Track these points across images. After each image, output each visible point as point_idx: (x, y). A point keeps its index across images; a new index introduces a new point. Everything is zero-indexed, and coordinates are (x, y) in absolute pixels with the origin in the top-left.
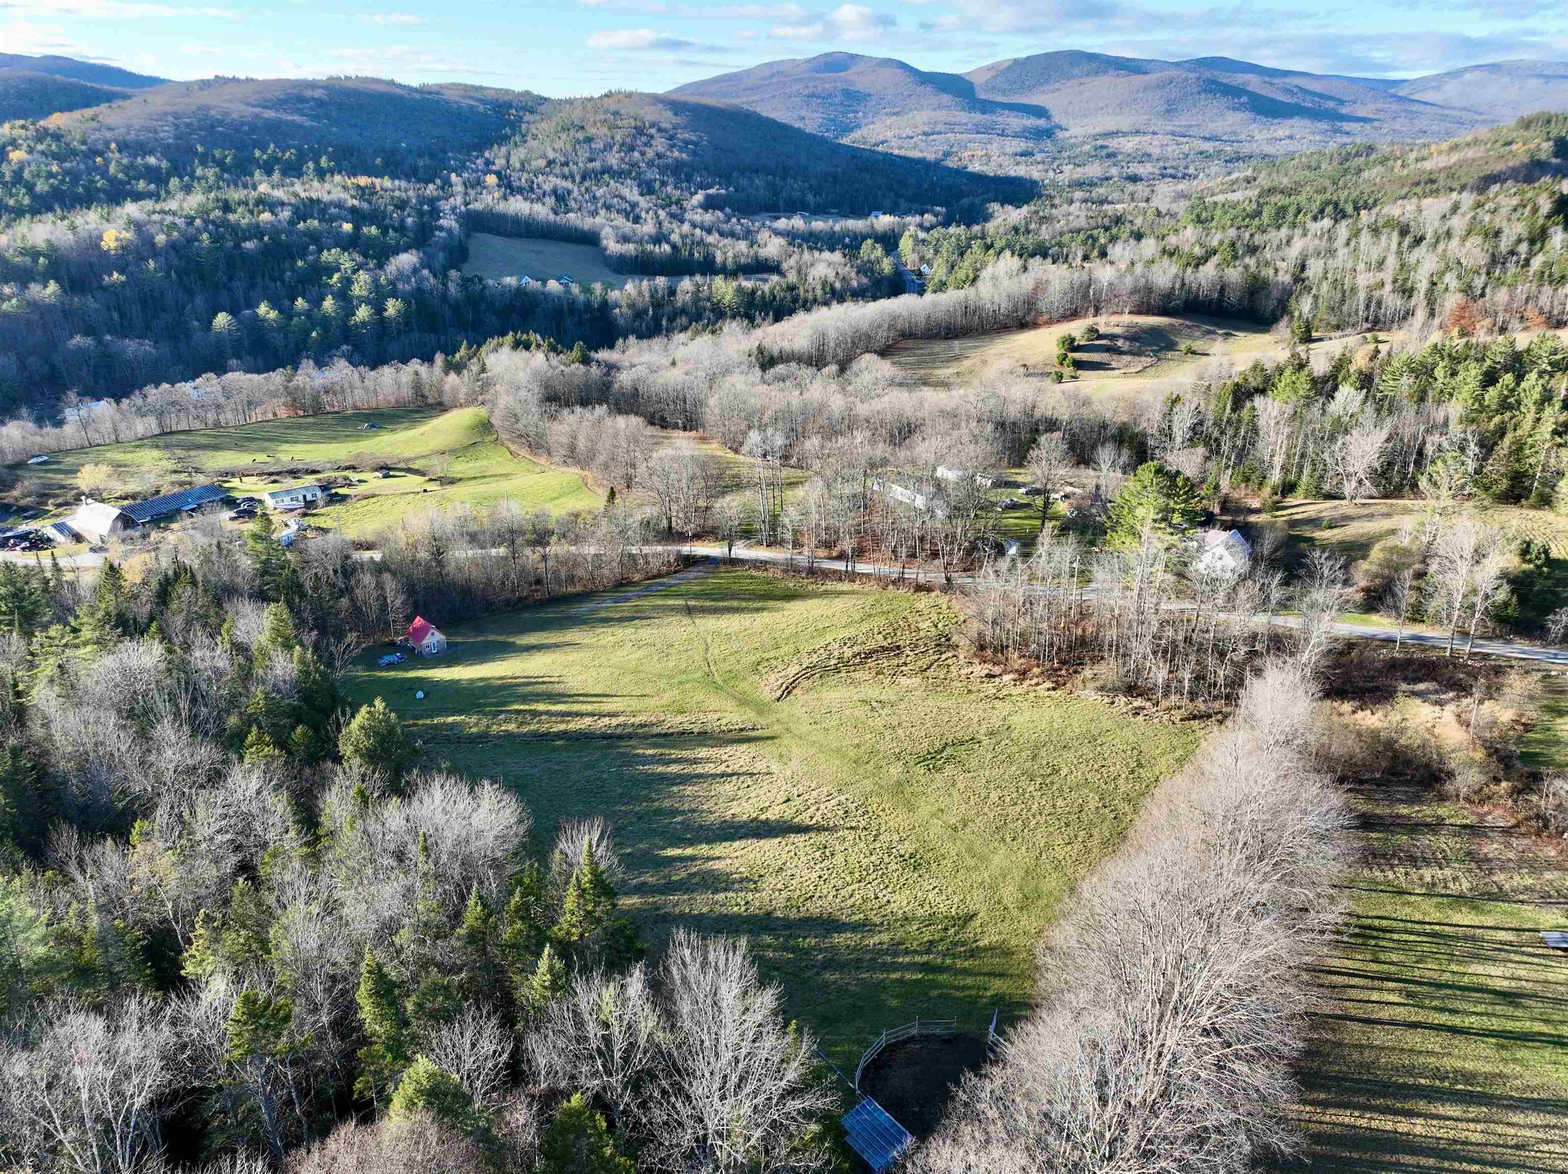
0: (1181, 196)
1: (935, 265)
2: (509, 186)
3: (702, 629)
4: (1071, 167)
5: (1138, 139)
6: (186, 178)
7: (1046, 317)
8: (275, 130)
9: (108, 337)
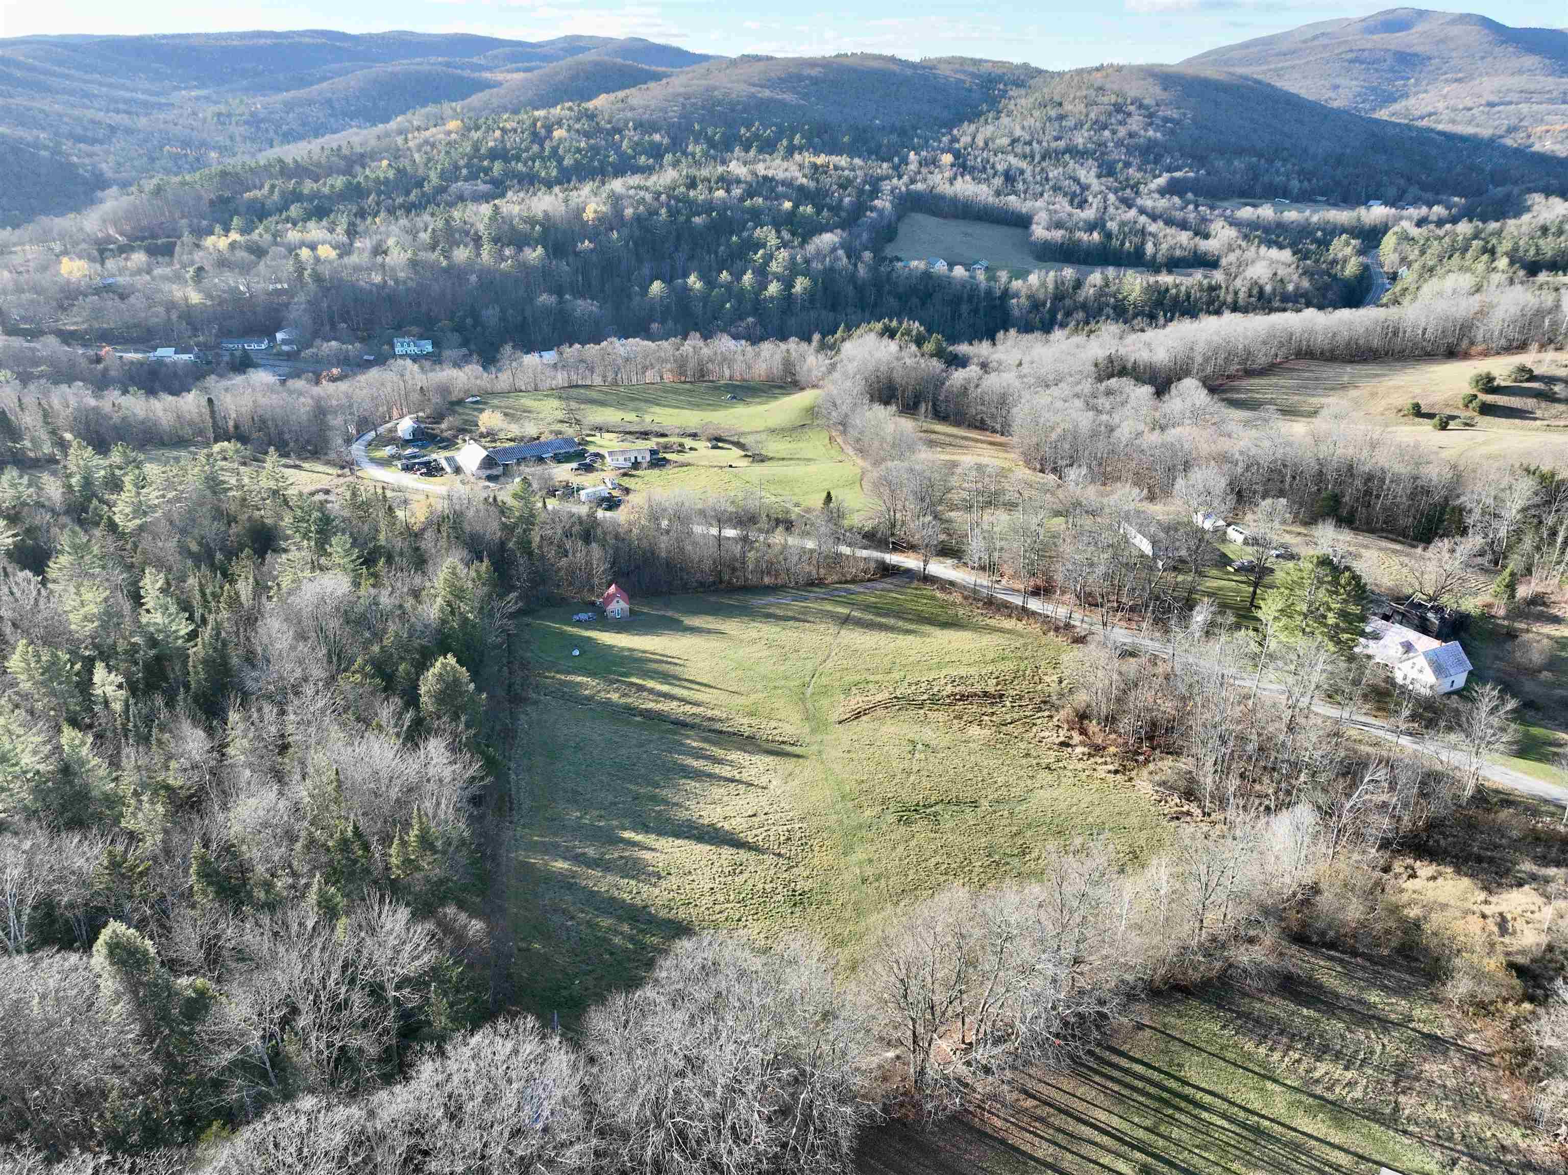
2: (964, 167)
3: (839, 640)
6: (679, 154)
8: (763, 108)
9: (568, 297)
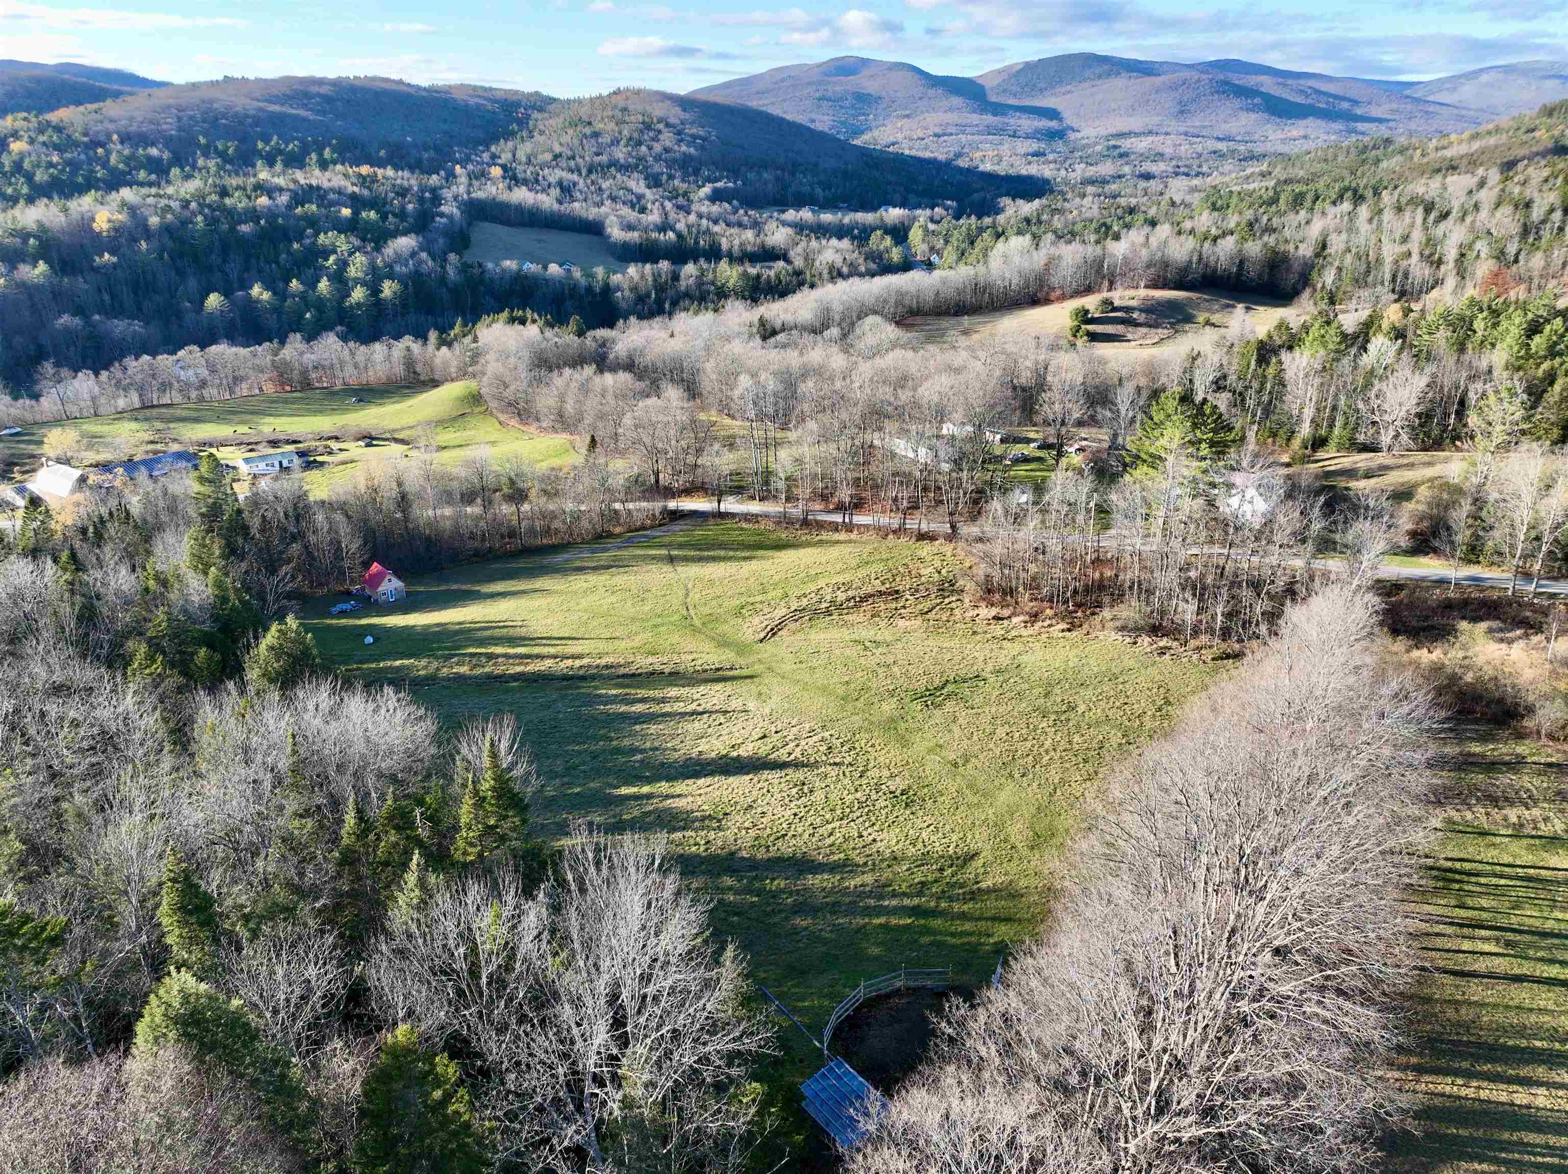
0: (1194, 190)
1: (945, 254)
2: (514, 178)
3: (683, 576)
4: (1083, 166)
5: (1150, 139)
6: (187, 168)
7: (1058, 292)
8: (278, 122)
9: (97, 317)
